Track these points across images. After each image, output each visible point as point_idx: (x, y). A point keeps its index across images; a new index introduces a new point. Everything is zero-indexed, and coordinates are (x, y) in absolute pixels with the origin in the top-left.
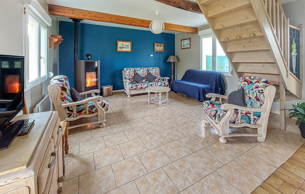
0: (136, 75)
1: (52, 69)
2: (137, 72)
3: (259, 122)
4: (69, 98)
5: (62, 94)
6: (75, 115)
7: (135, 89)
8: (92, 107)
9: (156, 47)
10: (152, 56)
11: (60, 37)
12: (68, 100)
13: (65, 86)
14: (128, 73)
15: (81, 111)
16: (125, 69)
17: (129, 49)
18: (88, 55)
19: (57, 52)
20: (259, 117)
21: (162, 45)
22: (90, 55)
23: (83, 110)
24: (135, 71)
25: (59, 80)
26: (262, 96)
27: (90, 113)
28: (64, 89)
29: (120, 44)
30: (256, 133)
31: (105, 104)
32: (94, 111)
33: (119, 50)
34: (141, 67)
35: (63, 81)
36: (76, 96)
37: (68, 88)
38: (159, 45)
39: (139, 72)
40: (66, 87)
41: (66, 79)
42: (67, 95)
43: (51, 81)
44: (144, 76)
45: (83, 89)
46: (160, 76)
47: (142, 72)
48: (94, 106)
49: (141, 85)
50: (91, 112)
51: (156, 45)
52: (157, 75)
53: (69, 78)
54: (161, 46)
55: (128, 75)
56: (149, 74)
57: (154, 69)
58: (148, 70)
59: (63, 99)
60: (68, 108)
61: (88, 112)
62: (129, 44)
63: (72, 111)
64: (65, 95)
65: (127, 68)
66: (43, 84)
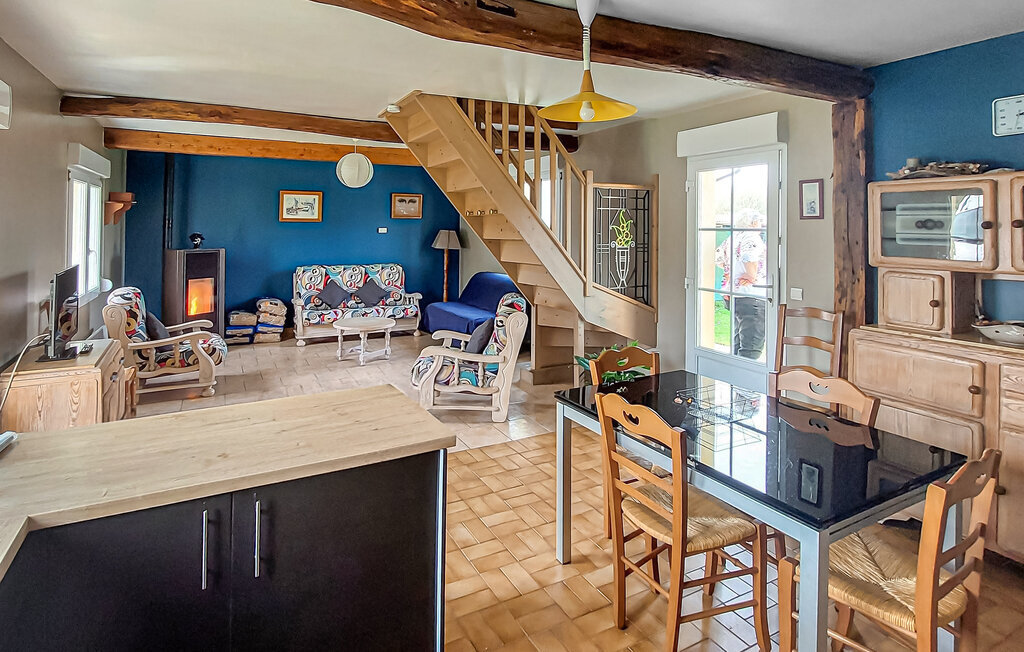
0: (330, 285)
1: (108, 274)
2: (332, 278)
3: (495, 383)
4: (141, 332)
5: (129, 324)
6: (152, 368)
7: (318, 323)
8: (189, 353)
9: (398, 203)
10: (383, 230)
11: (128, 196)
12: (140, 336)
13: (134, 310)
14: (307, 281)
15: (165, 360)
16: (300, 270)
17: (314, 214)
18: (194, 237)
19: (121, 230)
20: (496, 373)
21: (417, 199)
22: (199, 236)
23: (169, 358)
24: (326, 274)
25: (122, 296)
26: (501, 332)
27: (183, 366)
28: (132, 315)
29: (289, 200)
30: (490, 403)
31: (214, 350)
32: (190, 361)
33: (285, 216)
34: (346, 262)
35: (130, 299)
36: (155, 330)
37: (141, 312)
38: (407, 199)
39: (338, 279)
40: (137, 311)
41: (137, 295)
42: (139, 326)
43: (109, 298)
44: (353, 290)
45: (180, 319)
46: (402, 291)
47: (347, 277)
48: (192, 352)
49: (335, 312)
50: (184, 364)
51: (396, 199)
52: (391, 288)
53: (146, 293)
54: (415, 202)
55: (308, 287)
56: (369, 283)
57: (387, 271)
58: (366, 273)
59: (131, 334)
60: (139, 352)
61: (178, 364)
62: (314, 199)
63: (147, 359)
64: (135, 326)
65: (306, 268)
66: (91, 307)
